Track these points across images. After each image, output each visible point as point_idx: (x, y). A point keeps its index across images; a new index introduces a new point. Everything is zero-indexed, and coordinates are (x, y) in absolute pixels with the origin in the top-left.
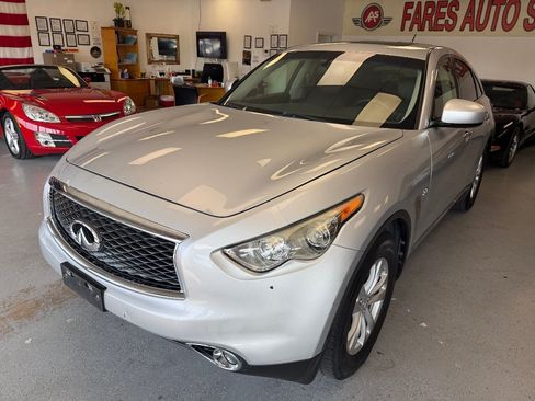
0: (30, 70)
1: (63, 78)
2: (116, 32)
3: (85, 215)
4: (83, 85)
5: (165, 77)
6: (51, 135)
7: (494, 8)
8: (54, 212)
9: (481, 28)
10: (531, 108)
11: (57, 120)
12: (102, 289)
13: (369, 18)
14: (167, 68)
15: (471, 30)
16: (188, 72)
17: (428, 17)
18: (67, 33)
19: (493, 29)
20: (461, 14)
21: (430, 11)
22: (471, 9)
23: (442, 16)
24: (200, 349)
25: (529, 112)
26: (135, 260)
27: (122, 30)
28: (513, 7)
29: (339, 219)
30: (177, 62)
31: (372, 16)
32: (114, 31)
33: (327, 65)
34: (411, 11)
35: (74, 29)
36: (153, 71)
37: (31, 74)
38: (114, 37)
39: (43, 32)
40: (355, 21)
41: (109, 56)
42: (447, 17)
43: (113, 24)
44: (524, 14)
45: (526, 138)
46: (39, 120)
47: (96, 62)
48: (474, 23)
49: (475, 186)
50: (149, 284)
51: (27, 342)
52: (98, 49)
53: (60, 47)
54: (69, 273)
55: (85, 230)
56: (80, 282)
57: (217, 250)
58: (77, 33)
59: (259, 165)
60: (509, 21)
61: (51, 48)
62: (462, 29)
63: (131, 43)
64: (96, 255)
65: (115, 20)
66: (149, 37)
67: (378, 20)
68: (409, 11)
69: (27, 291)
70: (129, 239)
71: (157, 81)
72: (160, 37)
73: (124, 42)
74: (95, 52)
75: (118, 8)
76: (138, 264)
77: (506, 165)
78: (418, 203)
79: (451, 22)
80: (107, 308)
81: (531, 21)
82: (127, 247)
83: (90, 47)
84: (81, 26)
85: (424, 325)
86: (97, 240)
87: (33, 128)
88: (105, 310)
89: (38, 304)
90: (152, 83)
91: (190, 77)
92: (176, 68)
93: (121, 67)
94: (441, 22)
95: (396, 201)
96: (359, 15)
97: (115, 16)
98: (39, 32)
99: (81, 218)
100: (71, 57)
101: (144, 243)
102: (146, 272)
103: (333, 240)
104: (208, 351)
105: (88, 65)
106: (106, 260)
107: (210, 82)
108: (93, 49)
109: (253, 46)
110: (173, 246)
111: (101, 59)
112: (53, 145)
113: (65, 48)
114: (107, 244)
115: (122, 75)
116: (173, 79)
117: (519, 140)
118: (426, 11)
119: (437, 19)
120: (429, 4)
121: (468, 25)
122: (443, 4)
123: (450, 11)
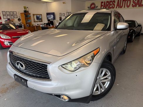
0: (1, 26)
1: (11, 27)
2: (25, 14)
3: (20, 60)
4: (16, 28)
5: (39, 25)
6: (8, 42)
7: (124, 2)
8: (11, 60)
9: (121, 7)
10: (136, 26)
11: (10, 38)
12: (27, 81)
13: (92, 7)
14: (39, 23)
15: (119, 8)
16: (45, 24)
17: (107, 5)
18: (11, 15)
19: (124, 7)
20: (116, 4)
21: (108, 3)
22: (118, 2)
23: (111, 5)
24: (57, 95)
25: (136, 27)
26: (36, 71)
27: (26, 13)
28: (129, 1)
29: (94, 55)
30: (42, 21)
31: (93, 6)
32: (24, 14)
33: (84, 16)
34: (103, 4)
35: (13, 14)
36: (35, 24)
37: (2, 26)
38: (24, 15)
39: (4, 15)
40: (88, 7)
41: (23, 21)
42: (112, 5)
43: (24, 12)
44: (132, 3)
45: (136, 34)
46: (5, 38)
47: (19, 22)
48: (119, 6)
49: (125, 47)
50: (40, 78)
51: (5, 99)
52: (20, 19)
53: (9, 19)
54: (16, 77)
55: (20, 64)
56: (20, 79)
57: (60, 66)
58: (14, 15)
59: (67, 44)
60: (128, 5)
61: (7, 19)
62: (116, 8)
63: (29, 17)
64: (24, 71)
65: (24, 11)
66: (34, 15)
67: (94, 7)
68: (102, 4)
69: (4, 85)
70: (33, 65)
71: (37, 26)
72: (36, 15)
73: (27, 17)
74: (19, 20)
75: (25, 8)
76: (37, 72)
77: (132, 42)
78: (113, 51)
79: (113, 6)
80: (28, 86)
81: (134, 4)
82: (33, 67)
83: (18, 19)
84: (15, 13)
85: (118, 85)
86: (24, 67)
87: (3, 40)
88: (28, 87)
89: (8, 89)
90: (35, 27)
91: (46, 25)
92: (41, 23)
93: (27, 23)
94: (111, 6)
95: (108, 49)
96: (89, 6)
97: (24, 10)
98: (3, 15)
99: (19, 60)
100: (13, 21)
101: (38, 66)
102: (39, 74)
103: (93, 61)
104: (59, 96)
105: (17, 23)
106: (27, 72)
107: (51, 26)
108: (19, 19)
109: (62, 15)
110: (47, 66)
111: (21, 22)
112: (9, 45)
113: (11, 19)
114: (27, 67)
115: (27, 26)
116: (41, 26)
117: (135, 35)
118: (107, 4)
119: (110, 5)
120: (107, 2)
121: (118, 7)
122: (111, 2)
123: (113, 3)
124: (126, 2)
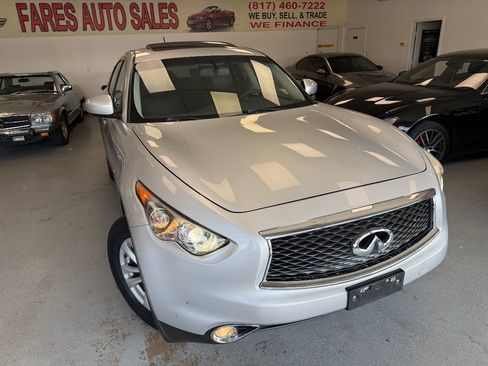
7: (104, 11)
9: (100, 28)
15: (93, 29)
17: (47, 18)
19: (111, 28)
20: (79, 16)
21: (46, 12)
22: (85, 12)
23: (61, 17)
34: (27, 12)
42: (67, 19)
48: (93, 24)
60: (121, 21)
62: (84, 29)
68: (24, 12)
79: (72, 23)
81: (136, 22)
94: (62, 23)
118: (42, 13)
119: (58, 21)
120: (43, 6)
121: (88, 26)
122: (58, 6)
123: (66, 12)
124: (112, 11)
